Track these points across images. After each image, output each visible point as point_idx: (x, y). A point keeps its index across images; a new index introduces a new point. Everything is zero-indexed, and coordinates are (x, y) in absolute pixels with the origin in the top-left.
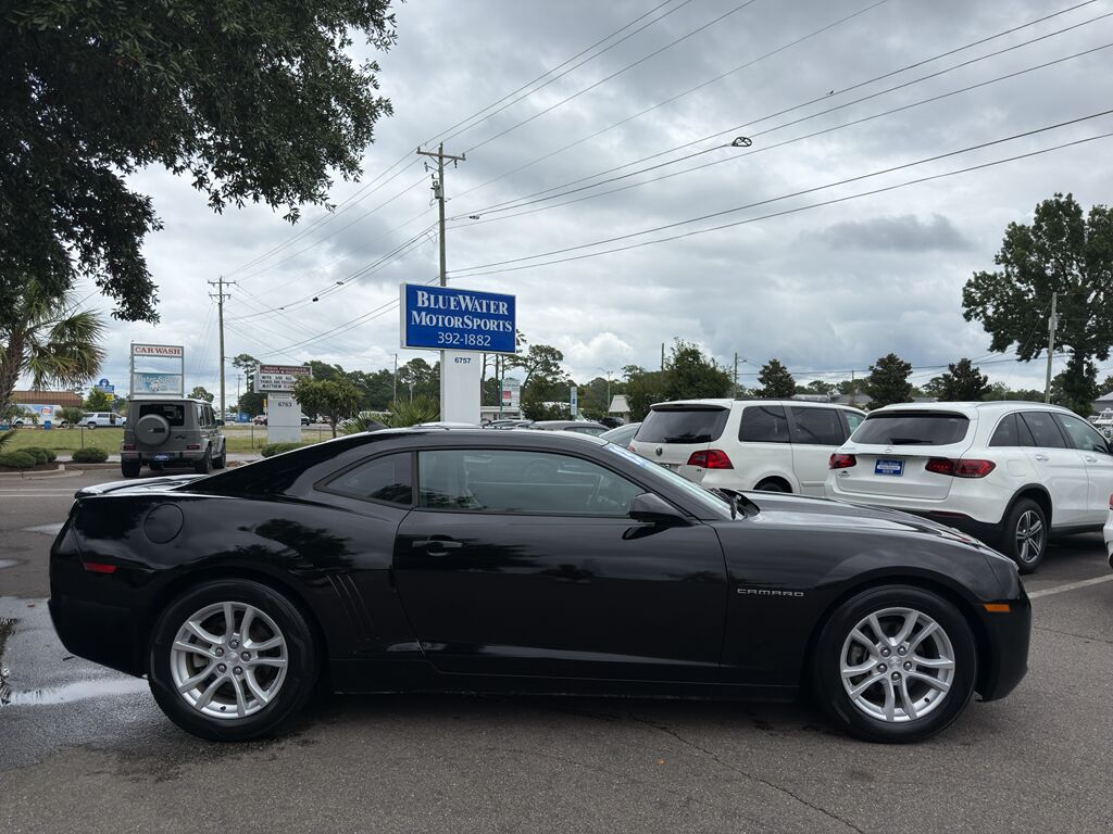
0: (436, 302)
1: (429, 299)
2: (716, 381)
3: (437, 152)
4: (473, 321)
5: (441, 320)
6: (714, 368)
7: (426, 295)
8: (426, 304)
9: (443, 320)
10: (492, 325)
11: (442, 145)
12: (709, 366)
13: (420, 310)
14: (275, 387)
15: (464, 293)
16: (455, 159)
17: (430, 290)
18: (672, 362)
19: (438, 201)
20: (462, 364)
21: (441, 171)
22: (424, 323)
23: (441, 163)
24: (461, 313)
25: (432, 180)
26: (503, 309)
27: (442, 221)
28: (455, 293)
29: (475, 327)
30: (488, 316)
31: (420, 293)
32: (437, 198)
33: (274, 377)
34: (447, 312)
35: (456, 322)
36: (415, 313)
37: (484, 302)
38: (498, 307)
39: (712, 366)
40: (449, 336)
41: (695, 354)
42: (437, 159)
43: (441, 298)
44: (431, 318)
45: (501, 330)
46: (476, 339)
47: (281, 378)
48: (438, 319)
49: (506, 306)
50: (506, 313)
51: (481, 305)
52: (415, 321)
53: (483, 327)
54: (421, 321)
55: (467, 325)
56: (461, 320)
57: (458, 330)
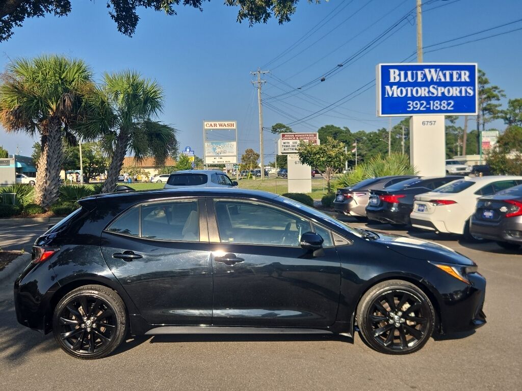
0: (406, 76)
1: (399, 75)
4: (437, 89)
5: (409, 91)
7: (397, 72)
8: (397, 80)
9: (412, 91)
10: (454, 91)
13: (391, 85)
14: (292, 149)
15: (429, 67)
17: (400, 68)
20: (428, 126)
24: (427, 84)
28: (421, 68)
29: (440, 95)
30: (452, 84)
31: (392, 71)
33: (291, 142)
34: (415, 84)
35: (423, 92)
36: (388, 87)
37: (448, 73)
38: (460, 76)
40: (417, 104)
43: (409, 73)
44: (401, 91)
45: (463, 94)
46: (441, 105)
47: (296, 143)
48: (407, 90)
49: (467, 73)
50: (468, 80)
51: (445, 75)
52: (388, 94)
53: (446, 94)
54: (393, 94)
55: (433, 94)
56: (427, 89)
57: (424, 98)
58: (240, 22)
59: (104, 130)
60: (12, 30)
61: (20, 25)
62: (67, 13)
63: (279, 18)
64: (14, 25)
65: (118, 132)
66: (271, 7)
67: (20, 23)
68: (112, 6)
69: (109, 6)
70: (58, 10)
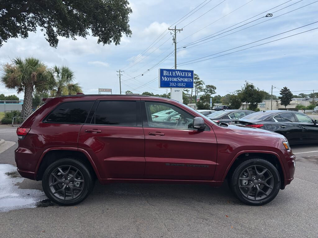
0: (169, 73)
1: (167, 73)
2: (258, 95)
3: (174, 29)
4: (180, 79)
5: (170, 79)
6: (258, 91)
7: (166, 71)
8: (166, 75)
9: (171, 79)
10: (186, 80)
11: (176, 26)
12: (256, 90)
13: (164, 76)
15: (178, 70)
16: (180, 30)
18: (244, 89)
19: (174, 43)
20: (177, 92)
21: (175, 34)
22: (165, 80)
23: (175, 32)
24: (176, 77)
25: (173, 37)
26: (190, 75)
27: (176, 49)
28: (175, 71)
29: (181, 81)
30: (185, 77)
31: (164, 71)
32: (174, 42)
34: (172, 77)
35: (175, 80)
36: (163, 77)
38: (188, 74)
39: (258, 90)
40: (173, 84)
41: (252, 86)
42: (174, 31)
43: (170, 72)
44: (168, 79)
45: (189, 81)
46: (181, 84)
50: (191, 76)
51: (183, 74)
52: (163, 80)
53: (183, 81)
54: (164, 80)
55: (179, 80)
56: (176, 79)
57: (176, 82)
58: (99, 43)
59: (51, 88)
60: (2, 43)
61: (6, 42)
62: (27, 37)
63: (115, 43)
64: (3, 41)
65: (57, 90)
66: (112, 38)
67: (6, 41)
68: (46, 35)
69: (45, 35)
70: (23, 36)
